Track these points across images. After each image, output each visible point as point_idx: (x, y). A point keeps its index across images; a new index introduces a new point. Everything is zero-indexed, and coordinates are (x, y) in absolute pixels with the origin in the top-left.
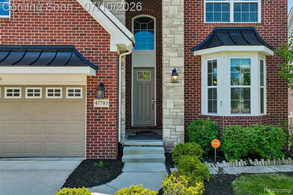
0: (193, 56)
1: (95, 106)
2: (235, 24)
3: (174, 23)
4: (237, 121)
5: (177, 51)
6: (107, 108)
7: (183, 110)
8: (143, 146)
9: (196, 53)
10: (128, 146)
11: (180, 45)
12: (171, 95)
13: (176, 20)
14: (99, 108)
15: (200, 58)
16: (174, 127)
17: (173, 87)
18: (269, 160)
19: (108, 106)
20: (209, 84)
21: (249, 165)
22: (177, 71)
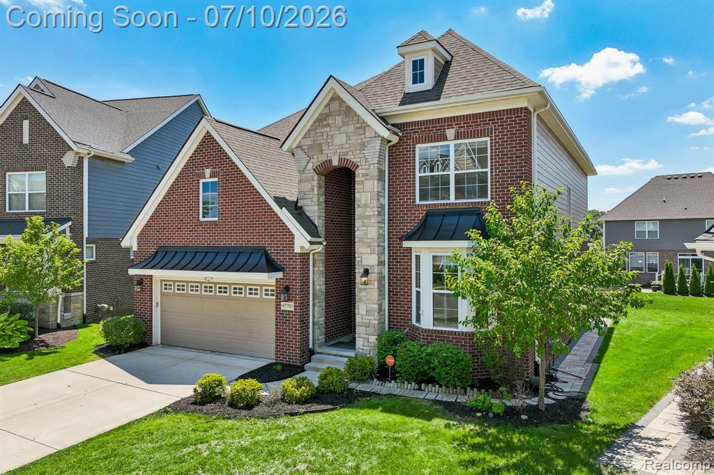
0: (402, 247)
1: (282, 308)
2: (456, 204)
3: (367, 213)
4: (438, 337)
5: (369, 246)
6: (291, 312)
7: (376, 317)
8: (336, 355)
9: (406, 244)
10: (321, 353)
11: (373, 239)
12: (363, 298)
13: (368, 209)
14: (285, 311)
15: (411, 250)
16: (367, 336)
17: (365, 289)
18: (444, 387)
19: (292, 309)
20: (417, 287)
21: (420, 389)
22: (370, 271)
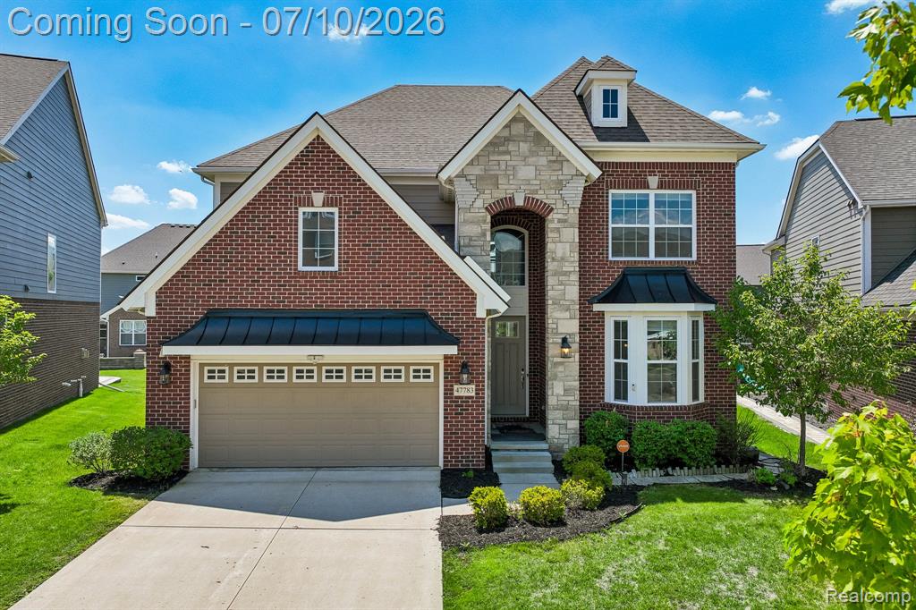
0: (592, 311)
1: (456, 394)
2: (656, 262)
3: (564, 269)
5: (568, 309)
6: (472, 397)
7: (577, 397)
8: (519, 450)
9: (597, 307)
10: (497, 450)
11: (573, 301)
12: (559, 375)
13: (567, 264)
14: (459, 397)
15: (603, 315)
16: (564, 422)
17: (562, 363)
19: (473, 394)
20: (617, 356)
22: (569, 340)
